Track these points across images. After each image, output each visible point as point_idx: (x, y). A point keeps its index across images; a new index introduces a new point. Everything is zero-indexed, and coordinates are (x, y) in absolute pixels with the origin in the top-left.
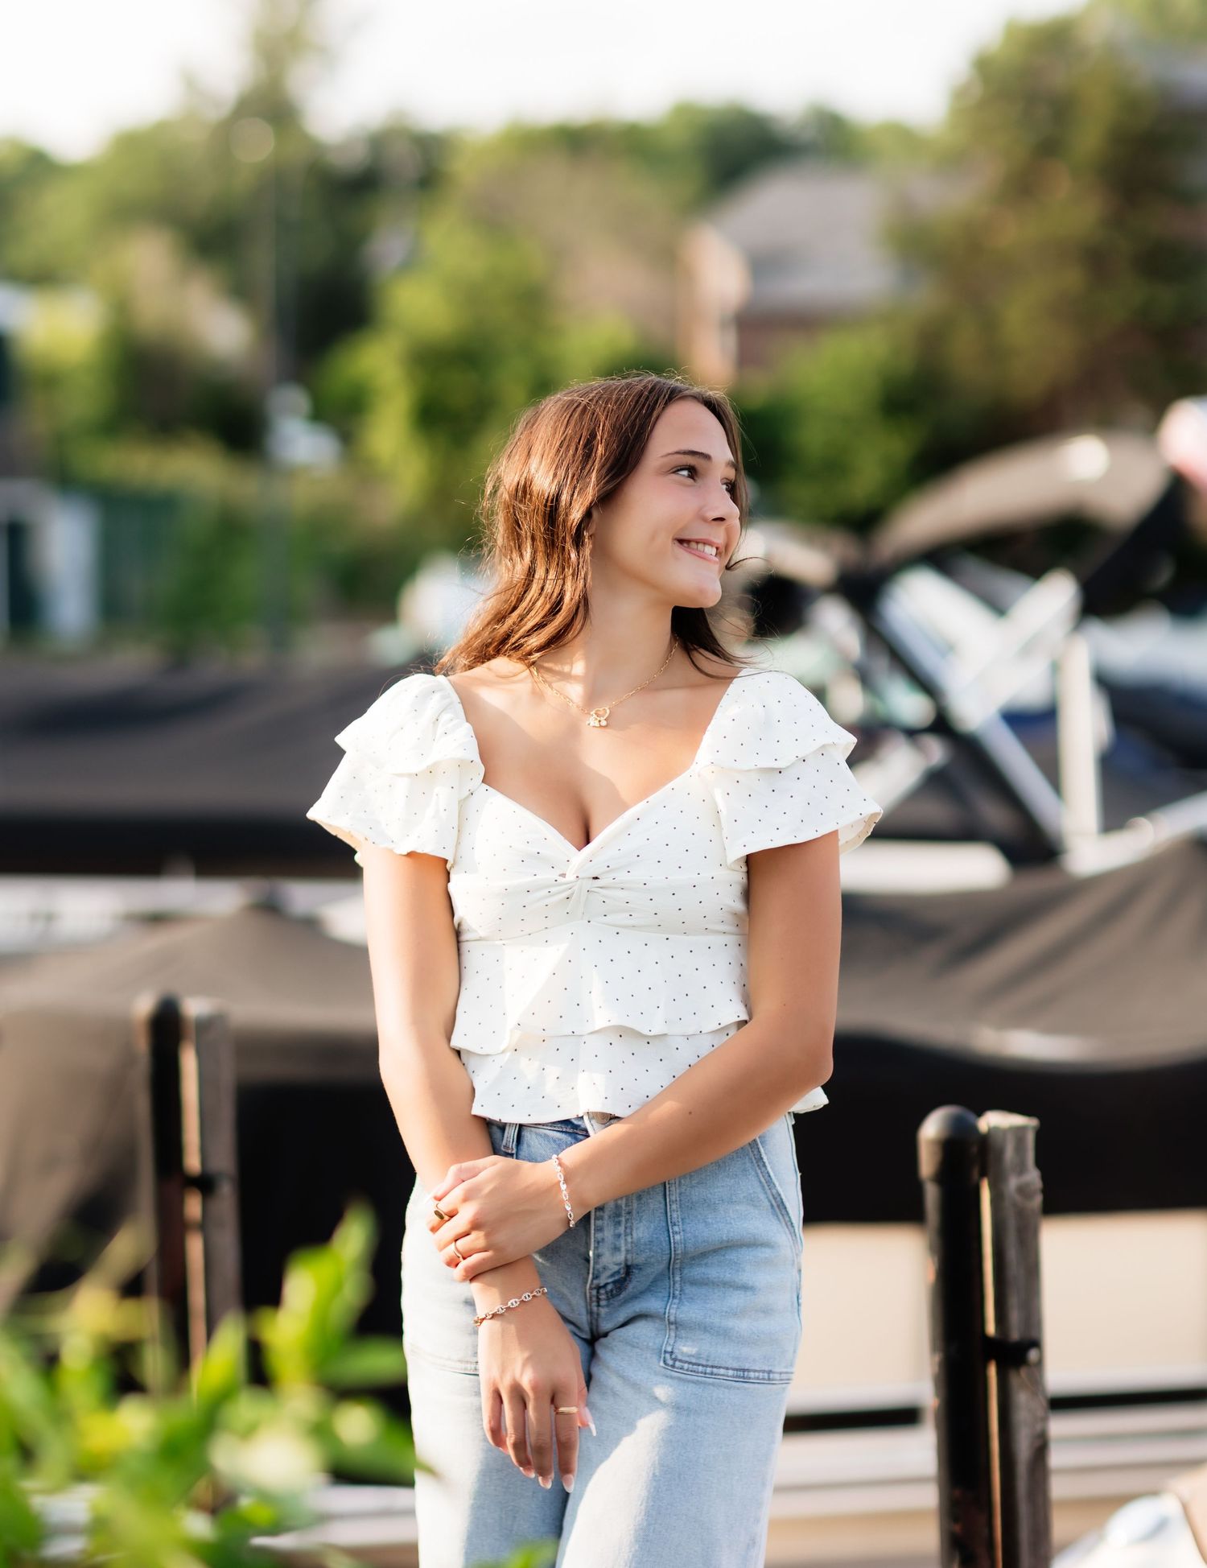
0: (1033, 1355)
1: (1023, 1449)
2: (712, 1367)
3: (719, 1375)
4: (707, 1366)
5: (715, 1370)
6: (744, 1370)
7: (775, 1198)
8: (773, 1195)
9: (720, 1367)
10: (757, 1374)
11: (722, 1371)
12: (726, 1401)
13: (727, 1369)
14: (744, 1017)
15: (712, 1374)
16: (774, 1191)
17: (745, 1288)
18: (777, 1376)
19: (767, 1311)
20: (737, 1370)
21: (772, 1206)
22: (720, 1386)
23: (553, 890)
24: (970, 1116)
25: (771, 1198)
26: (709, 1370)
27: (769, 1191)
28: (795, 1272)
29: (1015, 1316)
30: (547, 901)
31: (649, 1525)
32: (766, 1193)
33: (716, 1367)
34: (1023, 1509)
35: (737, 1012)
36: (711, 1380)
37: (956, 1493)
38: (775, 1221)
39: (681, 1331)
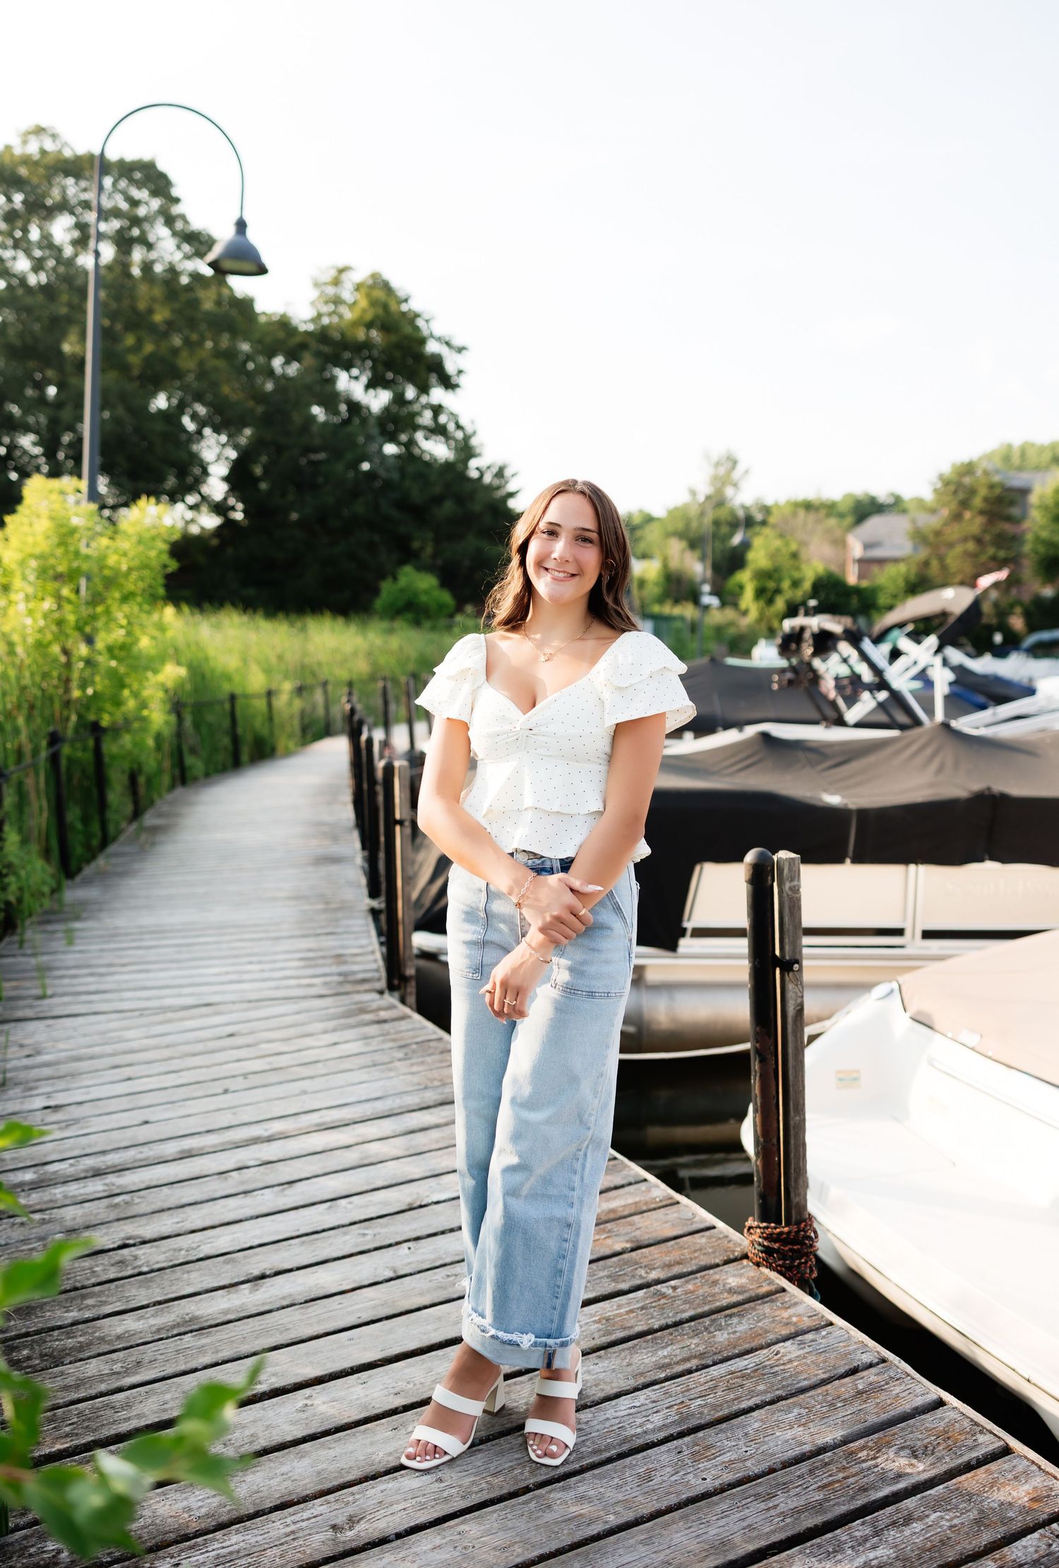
0: (796, 967)
1: (791, 1011)
2: (574, 990)
3: (577, 994)
4: (572, 989)
5: (576, 992)
8: (615, 903)
9: (578, 991)
10: (600, 994)
11: (579, 993)
13: (582, 992)
14: (602, 809)
15: (574, 993)
16: (615, 900)
17: (593, 950)
18: (613, 995)
19: (607, 962)
21: (614, 908)
22: (577, 1000)
23: (510, 735)
24: (770, 854)
25: (613, 904)
27: (612, 901)
28: (627, 941)
29: (787, 948)
30: (507, 740)
33: (576, 990)
34: (790, 1038)
35: (597, 806)
36: (573, 997)
37: (757, 1029)
38: (615, 916)
39: (561, 970)
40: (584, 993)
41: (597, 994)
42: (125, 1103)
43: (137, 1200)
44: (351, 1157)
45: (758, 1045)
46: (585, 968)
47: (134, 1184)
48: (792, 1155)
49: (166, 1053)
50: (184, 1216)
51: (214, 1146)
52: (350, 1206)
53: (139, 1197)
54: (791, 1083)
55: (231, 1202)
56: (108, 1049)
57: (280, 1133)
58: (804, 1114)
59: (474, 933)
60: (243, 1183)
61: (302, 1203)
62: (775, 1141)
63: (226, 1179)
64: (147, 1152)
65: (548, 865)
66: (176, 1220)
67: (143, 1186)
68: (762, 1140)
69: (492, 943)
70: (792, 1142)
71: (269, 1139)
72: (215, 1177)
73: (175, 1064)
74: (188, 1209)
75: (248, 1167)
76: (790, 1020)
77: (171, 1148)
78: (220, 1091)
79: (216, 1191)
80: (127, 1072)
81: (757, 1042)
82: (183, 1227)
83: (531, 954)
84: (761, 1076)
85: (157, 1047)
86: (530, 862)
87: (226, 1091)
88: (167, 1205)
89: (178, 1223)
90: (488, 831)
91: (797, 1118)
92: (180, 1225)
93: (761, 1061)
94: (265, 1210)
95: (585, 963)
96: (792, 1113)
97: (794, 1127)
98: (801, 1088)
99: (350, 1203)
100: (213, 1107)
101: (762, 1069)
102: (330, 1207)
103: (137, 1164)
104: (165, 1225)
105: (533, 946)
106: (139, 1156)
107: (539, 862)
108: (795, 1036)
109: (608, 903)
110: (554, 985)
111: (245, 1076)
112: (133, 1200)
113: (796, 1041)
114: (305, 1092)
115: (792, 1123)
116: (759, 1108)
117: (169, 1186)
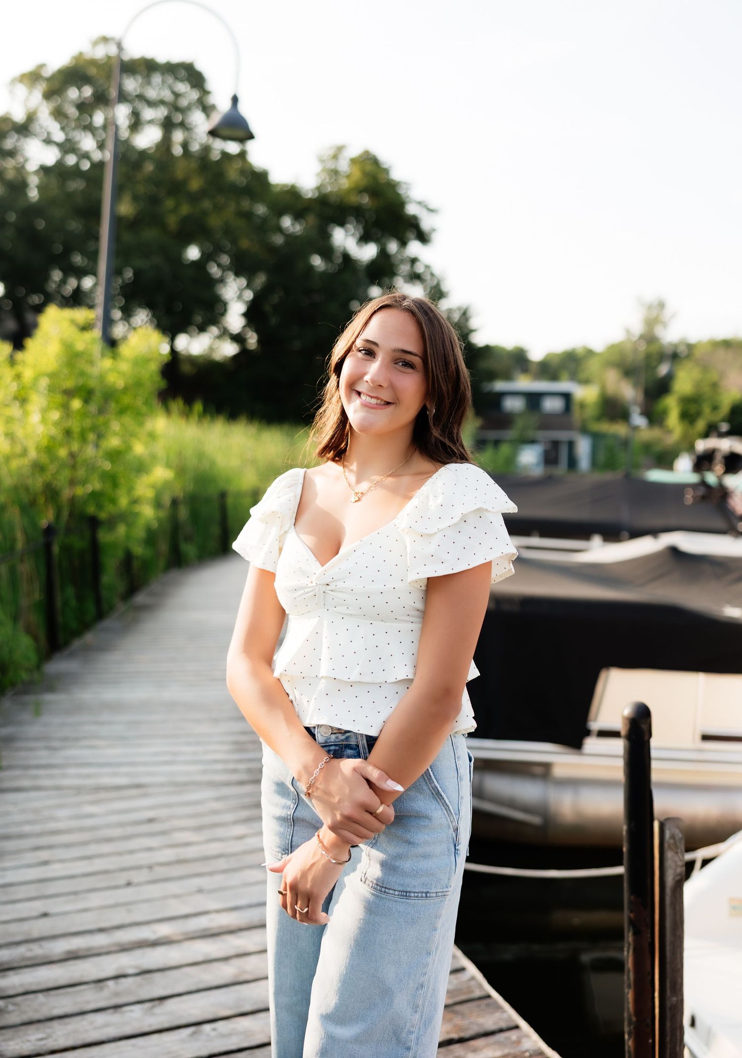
1: (669, 881)
2: (386, 888)
3: (389, 893)
4: (382, 887)
5: (387, 890)
6: (406, 892)
7: (434, 789)
8: (433, 788)
9: (390, 889)
10: (416, 894)
11: (391, 892)
12: (394, 909)
13: (395, 890)
15: (385, 892)
16: (433, 785)
18: (434, 895)
19: (424, 857)
20: (401, 892)
21: (433, 794)
22: (390, 900)
23: (307, 590)
25: (431, 789)
26: (383, 889)
27: (430, 785)
30: (305, 596)
31: (347, 973)
32: (428, 785)
33: (388, 889)
34: (668, 910)
36: (384, 896)
37: (632, 898)
38: (434, 802)
39: (372, 862)
40: (397, 893)
41: (412, 895)
42: (32, 891)
43: (11, 1008)
44: (227, 972)
45: (632, 915)
46: (397, 864)
47: (14, 987)
48: (668, 1039)
49: (86, 836)
50: (48, 1031)
51: (101, 947)
52: (213, 1034)
53: (15, 1004)
54: (668, 960)
55: (100, 1018)
56: (37, 828)
57: (166, 937)
58: (682, 995)
59: (283, 807)
60: (117, 994)
61: (166, 1025)
62: (649, 1021)
63: (101, 989)
64: (37, 950)
65: (353, 742)
66: (40, 1036)
67: (21, 990)
68: (634, 1019)
69: (303, 820)
70: (668, 1024)
71: (154, 944)
72: (92, 986)
73: (92, 849)
74: (55, 1024)
75: (125, 976)
76: (668, 891)
77: (60, 947)
78: (123, 882)
79: (88, 1002)
80: (44, 855)
81: (631, 911)
82: (44, 1045)
83: (322, 854)
84: (635, 950)
85: (81, 829)
86: (333, 736)
87: (129, 884)
88: (37, 1016)
89: (41, 1039)
90: (291, 697)
91: (674, 999)
92: (42, 1043)
93: (635, 934)
94: (128, 1031)
95: (399, 857)
96: (668, 993)
97: (670, 1008)
98: (679, 966)
99: (214, 1030)
100: (111, 901)
101: (635, 941)
102: (194, 1033)
103: (23, 963)
104: (29, 1041)
105: (325, 843)
106: (29, 954)
107: (343, 737)
108: (674, 909)
109: (425, 788)
110: (363, 880)
111: (150, 867)
112: (7, 1007)
113: (675, 914)
114: (200, 891)
115: (668, 1004)
116: (632, 984)
117: (45, 993)
